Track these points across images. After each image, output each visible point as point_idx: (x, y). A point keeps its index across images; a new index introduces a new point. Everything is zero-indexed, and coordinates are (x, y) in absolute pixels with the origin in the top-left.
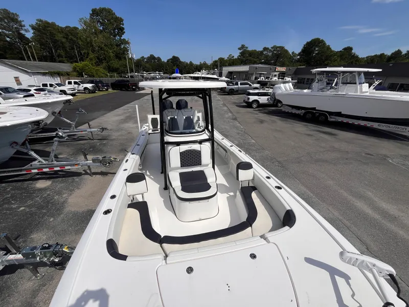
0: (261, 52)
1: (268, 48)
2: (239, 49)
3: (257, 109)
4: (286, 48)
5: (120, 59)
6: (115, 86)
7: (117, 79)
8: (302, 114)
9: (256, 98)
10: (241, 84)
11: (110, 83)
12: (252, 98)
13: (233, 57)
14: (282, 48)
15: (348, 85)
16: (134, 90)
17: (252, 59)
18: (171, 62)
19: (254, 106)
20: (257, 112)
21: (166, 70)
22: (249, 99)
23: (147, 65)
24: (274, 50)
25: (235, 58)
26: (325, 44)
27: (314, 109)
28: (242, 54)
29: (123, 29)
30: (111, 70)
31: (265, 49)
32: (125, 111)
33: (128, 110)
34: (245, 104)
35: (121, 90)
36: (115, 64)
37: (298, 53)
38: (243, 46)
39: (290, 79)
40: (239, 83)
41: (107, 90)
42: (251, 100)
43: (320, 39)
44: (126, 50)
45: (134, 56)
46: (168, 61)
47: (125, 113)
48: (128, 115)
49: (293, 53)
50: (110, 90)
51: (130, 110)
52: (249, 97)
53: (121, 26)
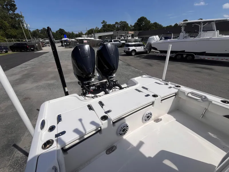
0: (114, 25)
1: (118, 23)
2: (102, 23)
3: (136, 56)
4: (127, 22)
5: (17, 28)
6: (13, 48)
7: (15, 43)
8: (173, 57)
9: (134, 48)
10: (114, 41)
11: (8, 46)
12: (131, 48)
13: (98, 28)
14: (126, 22)
15: (208, 32)
16: (33, 50)
17: (110, 29)
18: (59, 33)
19: (133, 54)
20: (138, 58)
21: (57, 38)
22: (129, 49)
23: (42, 35)
24: (121, 24)
25: (99, 29)
26: (147, 20)
27: (184, 51)
28: (104, 26)
29: (15, 5)
30: (9, 36)
31: (116, 23)
32: (23, 69)
33: (26, 67)
34: (125, 53)
35: (21, 51)
36: (13, 32)
37: (133, 26)
38: (104, 22)
39: (138, 38)
40: (113, 40)
41: (6, 52)
42: (130, 50)
43: (144, 17)
44: (20, 22)
45: (29, 25)
46: (57, 32)
47: (22, 71)
48: (26, 72)
49: (131, 25)
50: (10, 52)
51: (27, 68)
52: (129, 47)
53: (13, 2)
